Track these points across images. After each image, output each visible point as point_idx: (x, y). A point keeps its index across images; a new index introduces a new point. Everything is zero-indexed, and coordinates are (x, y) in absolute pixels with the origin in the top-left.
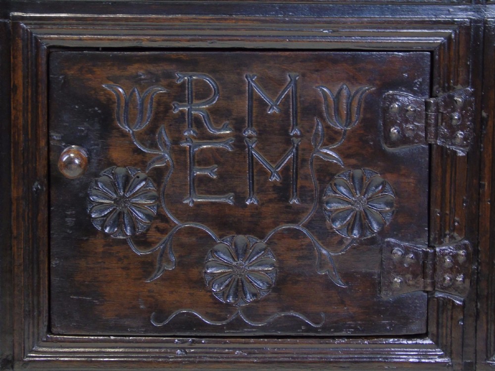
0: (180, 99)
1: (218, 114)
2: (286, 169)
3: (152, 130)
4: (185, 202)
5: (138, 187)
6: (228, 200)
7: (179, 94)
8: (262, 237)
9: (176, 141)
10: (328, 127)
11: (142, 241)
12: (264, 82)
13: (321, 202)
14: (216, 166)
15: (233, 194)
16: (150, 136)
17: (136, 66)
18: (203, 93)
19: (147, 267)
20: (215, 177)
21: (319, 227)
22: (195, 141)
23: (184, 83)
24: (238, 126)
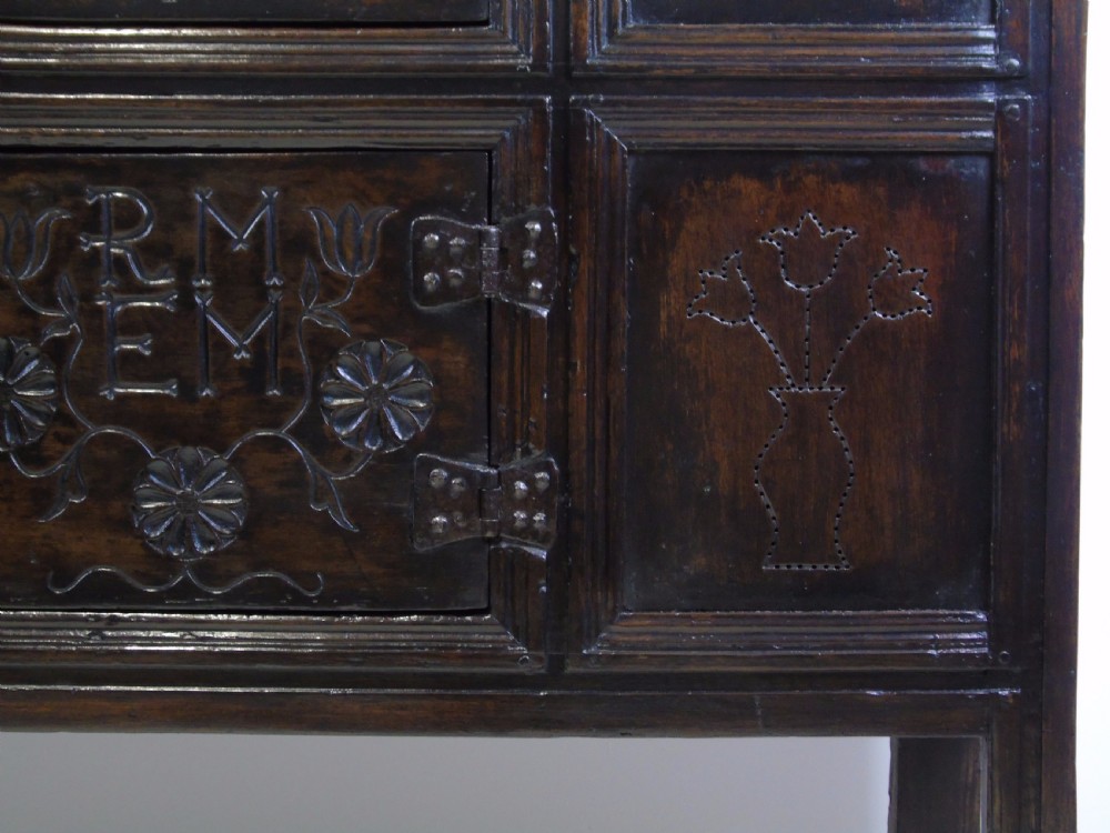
0: (93, 228)
1: (152, 254)
2: (260, 338)
3: (47, 279)
4: (102, 394)
5: (27, 370)
6: (171, 390)
7: (91, 221)
8: (222, 450)
9: (88, 296)
10: (326, 273)
11: (33, 456)
12: (224, 201)
13: (318, 395)
14: (148, 335)
15: (174, 380)
16: (44, 289)
17: (22, 176)
18: (127, 218)
19: (42, 497)
20: (147, 353)
21: (314, 433)
22: (116, 297)
23: (98, 204)
24: (184, 271)
